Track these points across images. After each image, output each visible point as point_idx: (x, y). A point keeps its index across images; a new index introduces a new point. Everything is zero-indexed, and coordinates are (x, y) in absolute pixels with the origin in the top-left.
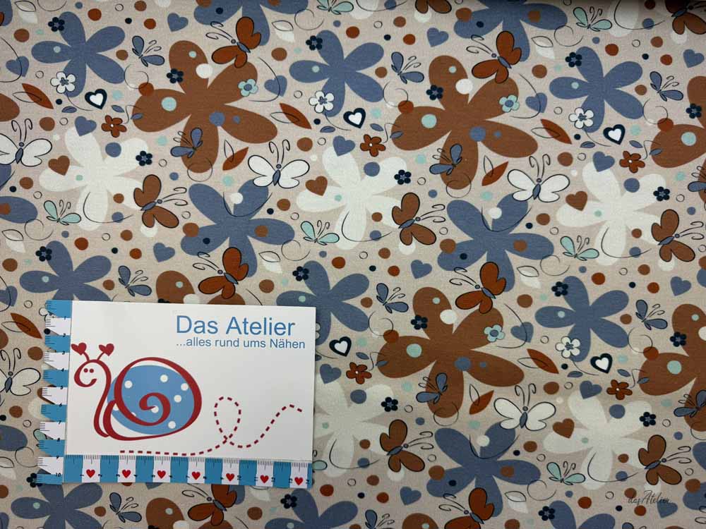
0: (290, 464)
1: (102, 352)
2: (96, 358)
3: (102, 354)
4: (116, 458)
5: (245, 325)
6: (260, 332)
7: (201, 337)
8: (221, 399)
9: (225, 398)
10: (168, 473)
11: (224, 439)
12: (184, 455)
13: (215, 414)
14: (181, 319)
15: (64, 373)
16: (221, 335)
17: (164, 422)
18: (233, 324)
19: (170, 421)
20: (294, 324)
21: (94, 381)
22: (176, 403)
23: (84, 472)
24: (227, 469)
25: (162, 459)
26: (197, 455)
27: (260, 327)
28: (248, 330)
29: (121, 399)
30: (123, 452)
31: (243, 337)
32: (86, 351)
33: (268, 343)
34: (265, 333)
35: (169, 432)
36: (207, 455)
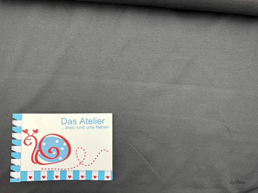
0: (104, 171)
1: (34, 132)
2: (31, 135)
3: (34, 133)
4: (40, 171)
5: (87, 121)
6: (92, 123)
7: (71, 125)
8: (78, 148)
9: (80, 148)
10: (59, 176)
11: (80, 163)
12: (65, 169)
13: (76, 154)
14: (63, 119)
15: (20, 141)
16: (78, 125)
17: (58, 157)
18: (82, 121)
19: (59, 157)
20: (104, 120)
21: (31, 143)
22: (61, 150)
23: (28, 177)
24: (81, 174)
25: (57, 171)
26: (70, 169)
27: (92, 121)
28: (88, 123)
29: (41, 149)
30: (42, 169)
31: (86, 125)
32: (28, 132)
33: (95, 127)
34: (94, 123)
35: (59, 161)
36: (74, 169)
